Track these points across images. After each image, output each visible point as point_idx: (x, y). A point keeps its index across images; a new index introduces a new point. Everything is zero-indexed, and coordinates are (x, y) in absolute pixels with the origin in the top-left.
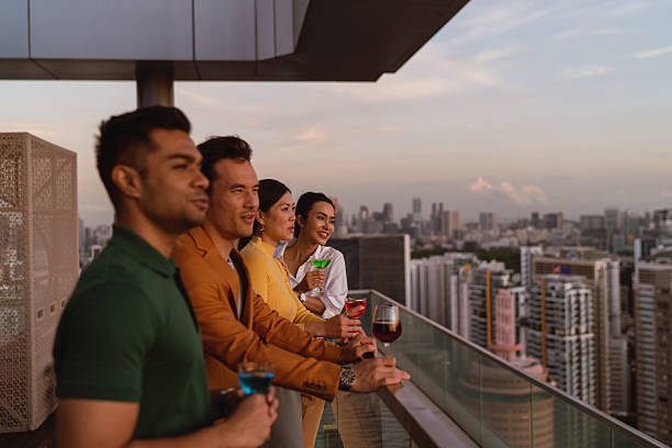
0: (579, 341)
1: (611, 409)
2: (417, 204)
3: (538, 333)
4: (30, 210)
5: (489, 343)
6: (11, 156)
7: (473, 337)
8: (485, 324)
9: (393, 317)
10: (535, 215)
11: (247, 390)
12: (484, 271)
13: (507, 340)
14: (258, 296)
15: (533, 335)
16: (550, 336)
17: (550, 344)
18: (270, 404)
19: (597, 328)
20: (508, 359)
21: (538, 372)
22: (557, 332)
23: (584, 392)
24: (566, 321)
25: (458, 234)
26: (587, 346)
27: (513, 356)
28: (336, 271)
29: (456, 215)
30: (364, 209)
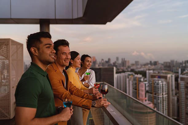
0: (163, 97)
1: (172, 116)
2: (117, 59)
3: (151, 95)
4: (11, 59)
5: (138, 97)
6: (5, 45)
7: (133, 96)
8: (136, 92)
9: (106, 88)
10: (151, 62)
11: (65, 106)
12: (136, 77)
13: (142, 96)
14: (71, 82)
15: (150, 95)
16: (155, 96)
17: (155, 98)
18: (71, 110)
19: (168, 93)
20: (143, 102)
21: (151, 106)
22: (157, 94)
23: (164, 111)
24: (159, 91)
25: (129, 67)
26: (165, 99)
27: (144, 101)
28: (92, 76)
29: (128, 61)
30: (103, 60)
